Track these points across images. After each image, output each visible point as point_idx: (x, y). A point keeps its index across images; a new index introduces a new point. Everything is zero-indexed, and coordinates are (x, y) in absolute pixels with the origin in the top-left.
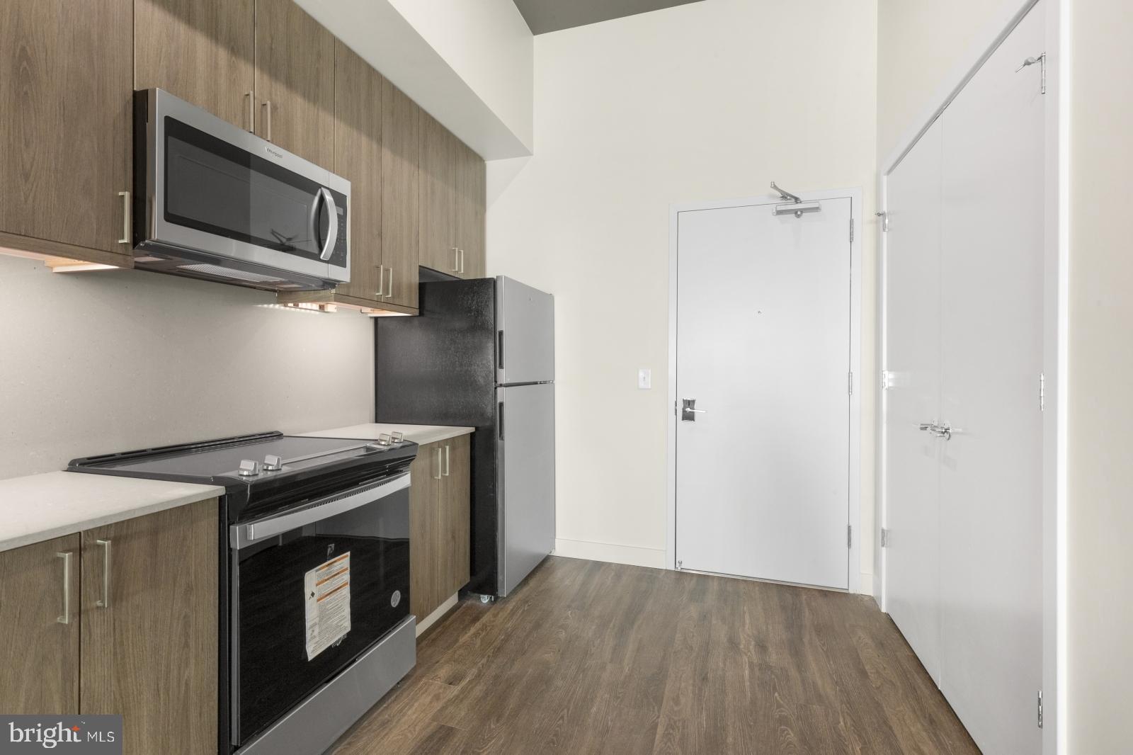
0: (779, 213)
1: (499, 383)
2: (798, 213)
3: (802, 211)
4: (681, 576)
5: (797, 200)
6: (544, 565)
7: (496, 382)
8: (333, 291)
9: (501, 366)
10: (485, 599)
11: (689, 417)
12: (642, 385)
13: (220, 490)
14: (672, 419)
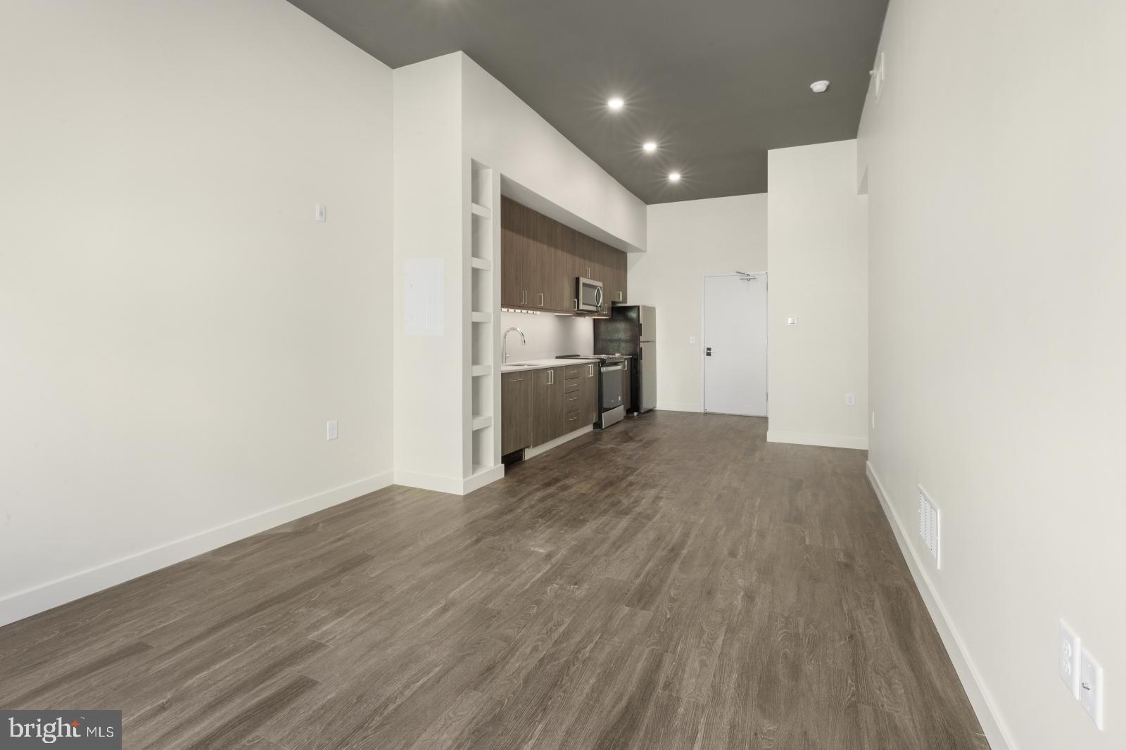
0: (741, 279)
1: (641, 341)
2: (749, 280)
4: (706, 414)
5: (748, 275)
6: (651, 411)
7: (639, 340)
9: (641, 336)
10: (636, 414)
11: (709, 354)
12: (691, 342)
13: (599, 360)
14: (703, 355)
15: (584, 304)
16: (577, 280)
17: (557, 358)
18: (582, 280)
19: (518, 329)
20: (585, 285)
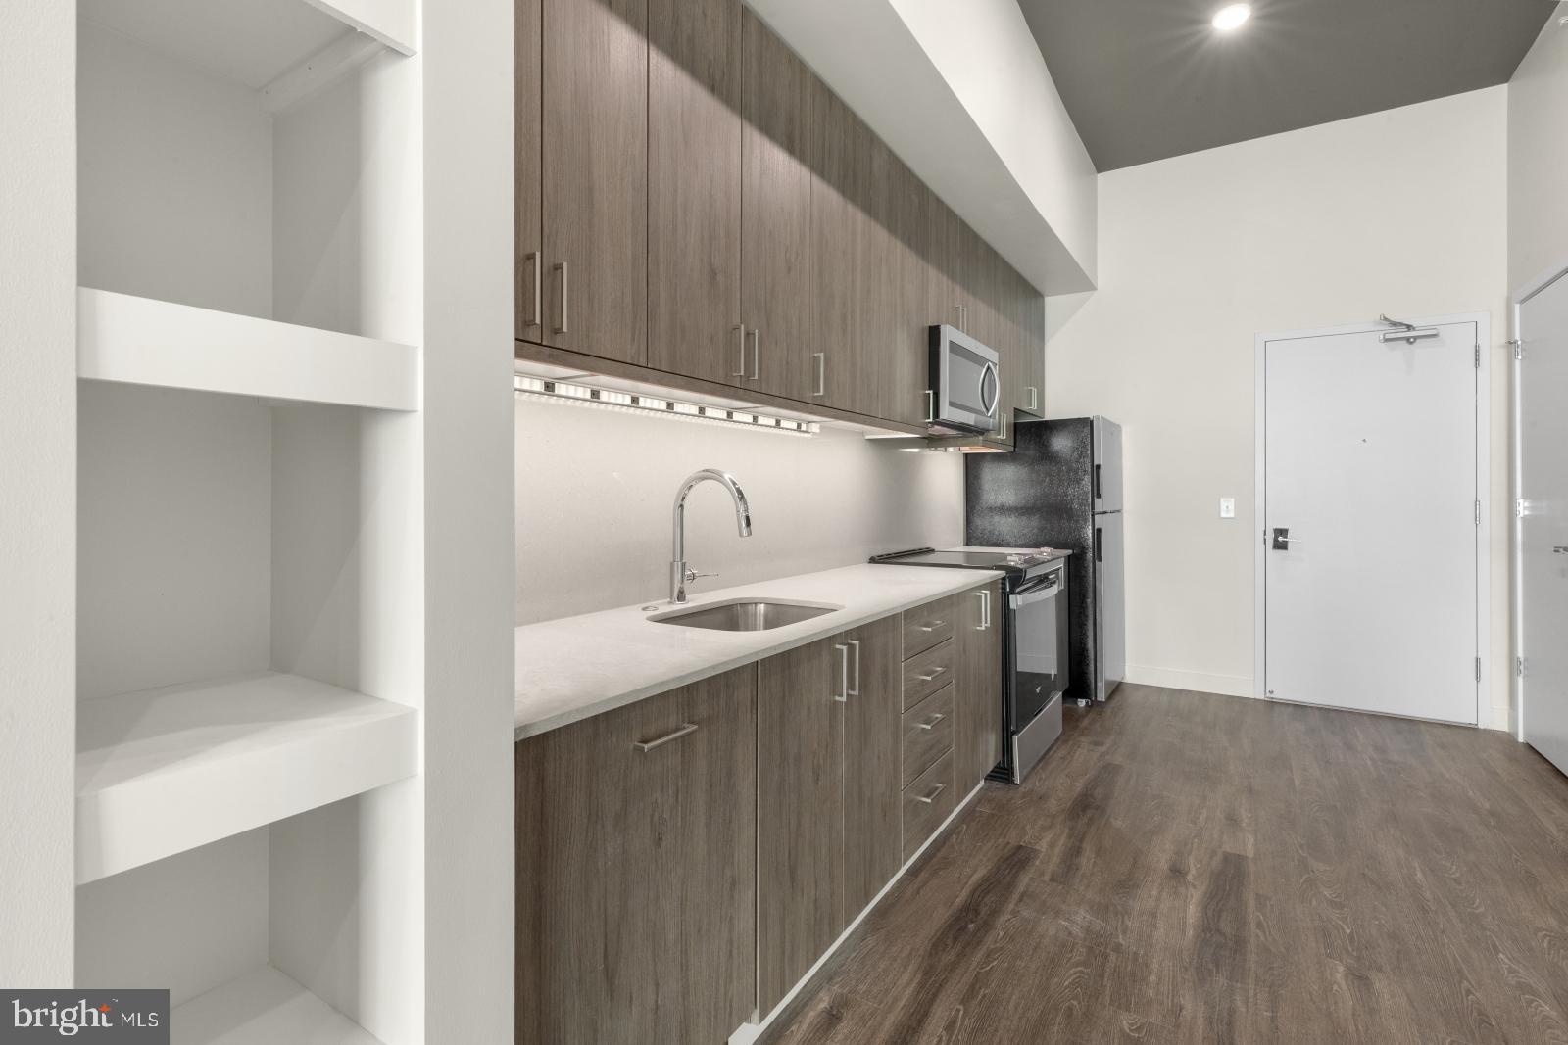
0: (1386, 340)
1: (1096, 510)
2: (1414, 340)
3: (1416, 338)
4: (1271, 704)
5: (1409, 327)
6: (1117, 688)
7: (1093, 508)
8: (981, 438)
9: (1099, 496)
10: (1082, 703)
11: (1280, 546)
12: (1224, 514)
13: (1002, 573)
14: (1261, 547)
15: (952, 404)
16: (934, 334)
17: (873, 561)
18: (948, 334)
19: (727, 476)
20: (955, 348)
